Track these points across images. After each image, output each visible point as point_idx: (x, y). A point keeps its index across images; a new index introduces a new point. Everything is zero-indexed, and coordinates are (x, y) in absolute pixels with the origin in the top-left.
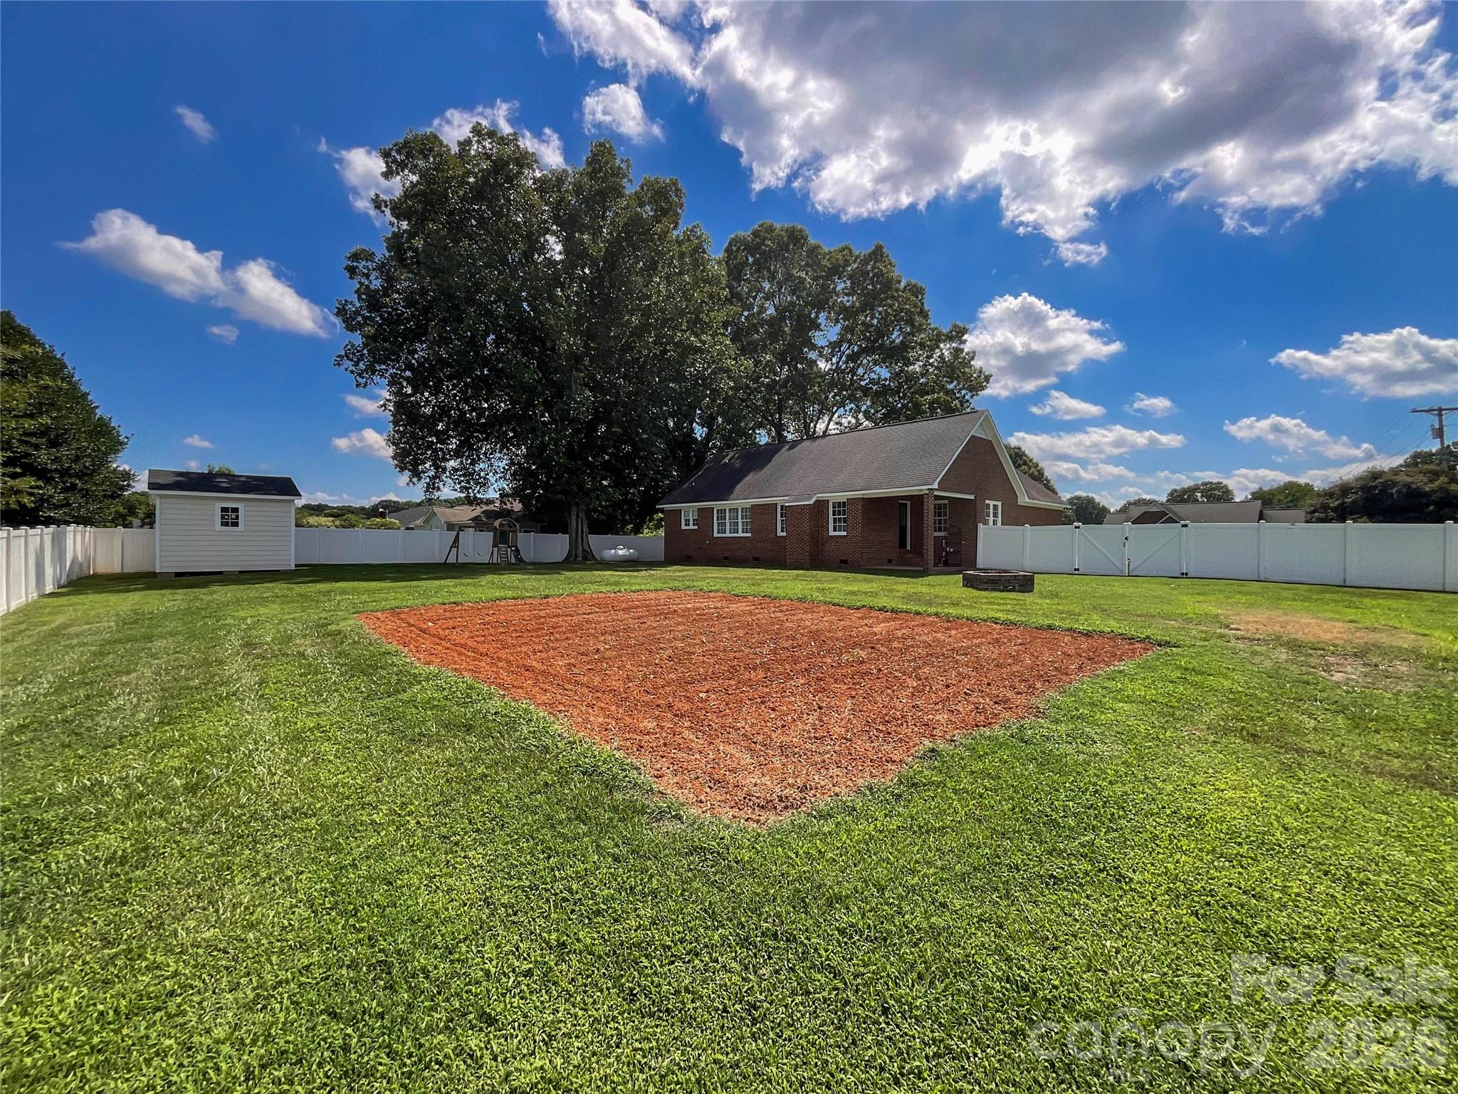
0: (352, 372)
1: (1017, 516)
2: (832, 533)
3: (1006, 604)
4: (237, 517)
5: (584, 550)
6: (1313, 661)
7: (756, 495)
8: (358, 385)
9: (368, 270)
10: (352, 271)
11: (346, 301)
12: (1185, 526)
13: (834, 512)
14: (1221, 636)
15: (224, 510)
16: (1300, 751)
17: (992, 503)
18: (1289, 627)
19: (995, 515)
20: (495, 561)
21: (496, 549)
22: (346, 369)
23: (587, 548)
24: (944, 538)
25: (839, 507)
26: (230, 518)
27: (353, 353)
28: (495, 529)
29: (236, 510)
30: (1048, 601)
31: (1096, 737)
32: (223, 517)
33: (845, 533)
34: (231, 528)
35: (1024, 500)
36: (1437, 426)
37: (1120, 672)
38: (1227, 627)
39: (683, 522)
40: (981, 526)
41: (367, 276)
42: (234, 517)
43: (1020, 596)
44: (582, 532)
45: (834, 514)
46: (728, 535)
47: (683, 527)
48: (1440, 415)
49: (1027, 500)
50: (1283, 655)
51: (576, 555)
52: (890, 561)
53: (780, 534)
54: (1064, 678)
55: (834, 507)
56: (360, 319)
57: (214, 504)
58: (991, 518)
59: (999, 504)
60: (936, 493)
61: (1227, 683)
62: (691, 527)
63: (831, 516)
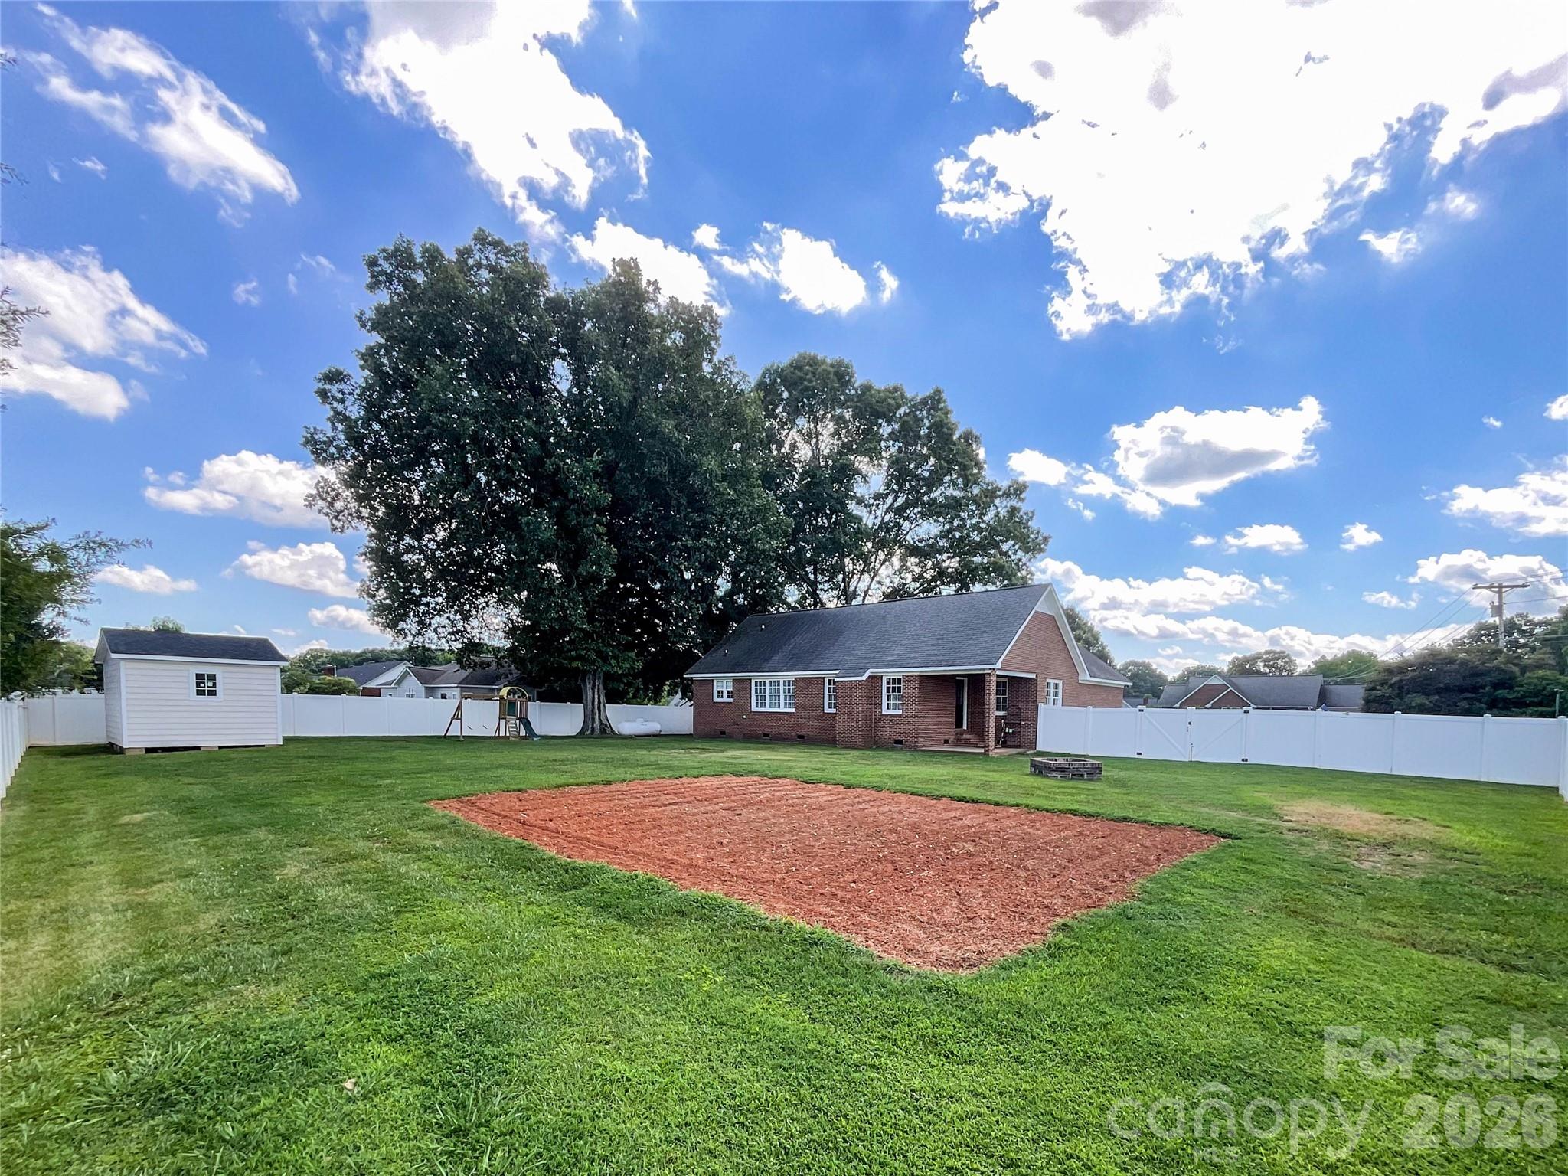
0: (327, 514)
1: (1080, 695)
2: (885, 711)
3: (1079, 794)
4: (214, 685)
5: (601, 723)
6: (1348, 851)
7: (801, 667)
8: (334, 529)
9: (343, 393)
10: (323, 394)
11: (315, 429)
12: (1248, 712)
13: (888, 688)
14: (1276, 827)
15: (199, 676)
16: (1326, 923)
17: (1052, 682)
18: (1334, 819)
19: (1056, 694)
20: (502, 734)
21: (503, 722)
22: (320, 511)
23: (605, 721)
24: (1003, 717)
25: (894, 683)
26: (206, 686)
27: (327, 492)
28: (502, 698)
29: (212, 677)
30: (1117, 791)
31: (1181, 915)
32: (198, 684)
33: (900, 712)
34: (206, 697)
35: (1085, 677)
36: (1497, 604)
37: (1194, 863)
38: (1281, 818)
39: (715, 694)
40: (1041, 706)
41: (342, 401)
42: (211, 684)
43: (1091, 785)
44: (599, 703)
45: (888, 691)
46: (768, 709)
47: (716, 700)
48: (1500, 593)
49: (1089, 678)
50: (1325, 846)
51: (593, 728)
52: (946, 742)
53: (827, 710)
54: (1147, 868)
55: (888, 683)
56: (333, 450)
57: (186, 670)
58: (1052, 697)
59: (1060, 683)
60: (998, 673)
61: (1277, 871)
62: (725, 699)
63: (885, 694)
